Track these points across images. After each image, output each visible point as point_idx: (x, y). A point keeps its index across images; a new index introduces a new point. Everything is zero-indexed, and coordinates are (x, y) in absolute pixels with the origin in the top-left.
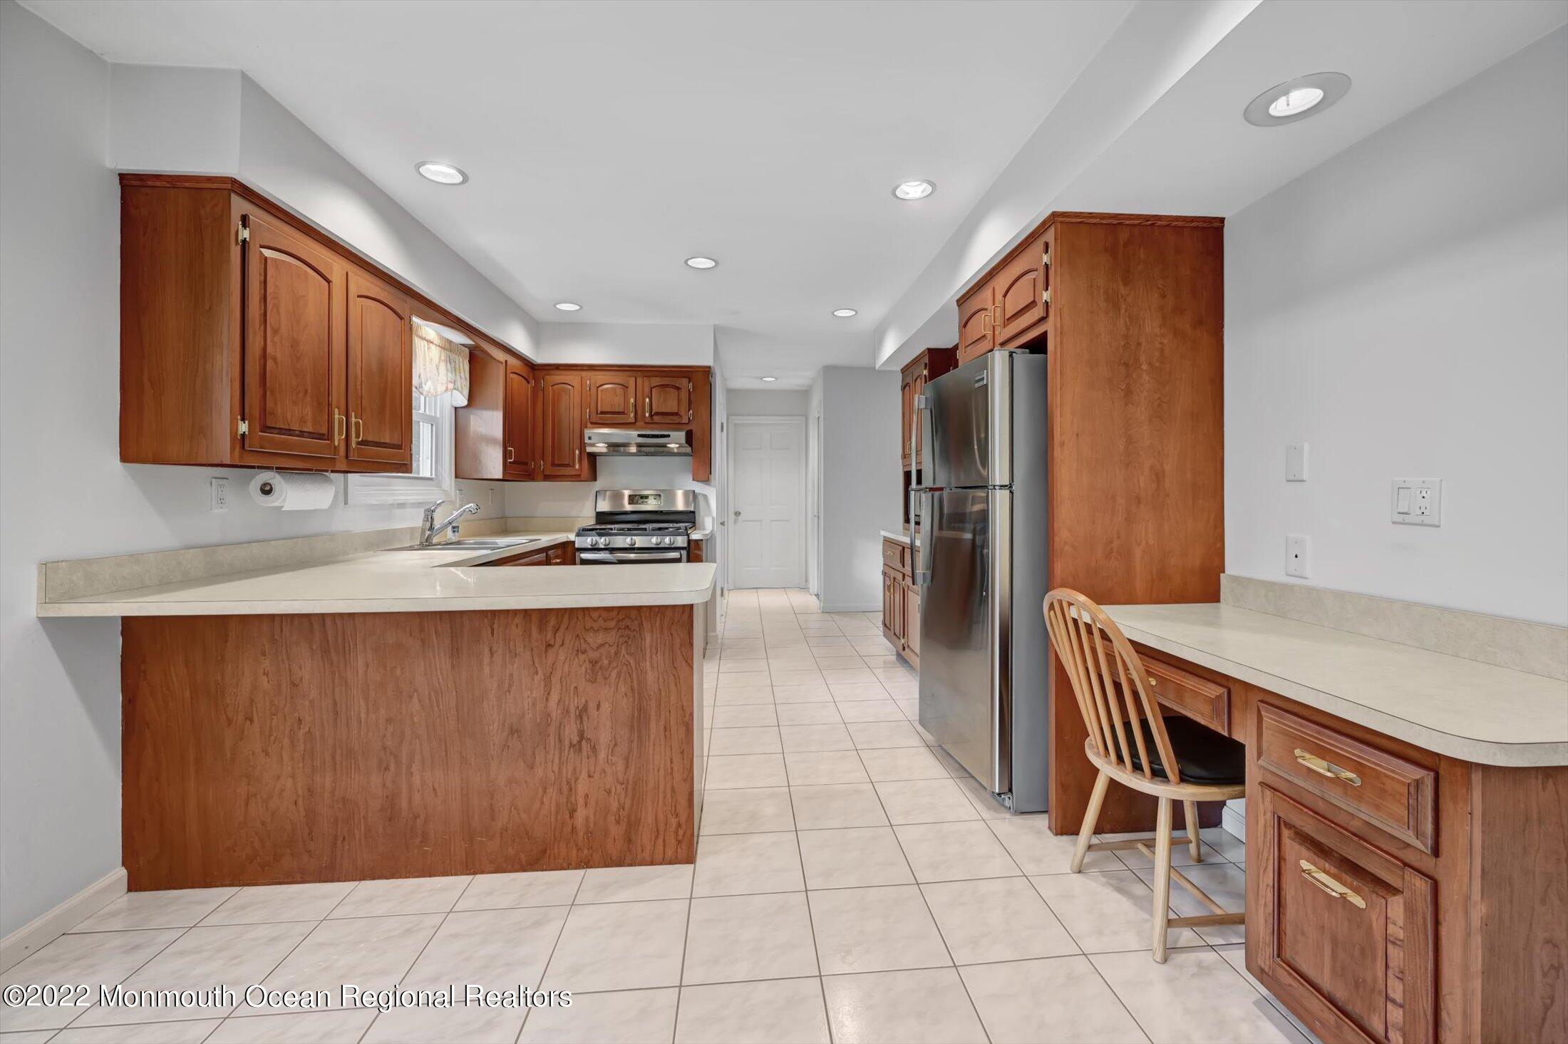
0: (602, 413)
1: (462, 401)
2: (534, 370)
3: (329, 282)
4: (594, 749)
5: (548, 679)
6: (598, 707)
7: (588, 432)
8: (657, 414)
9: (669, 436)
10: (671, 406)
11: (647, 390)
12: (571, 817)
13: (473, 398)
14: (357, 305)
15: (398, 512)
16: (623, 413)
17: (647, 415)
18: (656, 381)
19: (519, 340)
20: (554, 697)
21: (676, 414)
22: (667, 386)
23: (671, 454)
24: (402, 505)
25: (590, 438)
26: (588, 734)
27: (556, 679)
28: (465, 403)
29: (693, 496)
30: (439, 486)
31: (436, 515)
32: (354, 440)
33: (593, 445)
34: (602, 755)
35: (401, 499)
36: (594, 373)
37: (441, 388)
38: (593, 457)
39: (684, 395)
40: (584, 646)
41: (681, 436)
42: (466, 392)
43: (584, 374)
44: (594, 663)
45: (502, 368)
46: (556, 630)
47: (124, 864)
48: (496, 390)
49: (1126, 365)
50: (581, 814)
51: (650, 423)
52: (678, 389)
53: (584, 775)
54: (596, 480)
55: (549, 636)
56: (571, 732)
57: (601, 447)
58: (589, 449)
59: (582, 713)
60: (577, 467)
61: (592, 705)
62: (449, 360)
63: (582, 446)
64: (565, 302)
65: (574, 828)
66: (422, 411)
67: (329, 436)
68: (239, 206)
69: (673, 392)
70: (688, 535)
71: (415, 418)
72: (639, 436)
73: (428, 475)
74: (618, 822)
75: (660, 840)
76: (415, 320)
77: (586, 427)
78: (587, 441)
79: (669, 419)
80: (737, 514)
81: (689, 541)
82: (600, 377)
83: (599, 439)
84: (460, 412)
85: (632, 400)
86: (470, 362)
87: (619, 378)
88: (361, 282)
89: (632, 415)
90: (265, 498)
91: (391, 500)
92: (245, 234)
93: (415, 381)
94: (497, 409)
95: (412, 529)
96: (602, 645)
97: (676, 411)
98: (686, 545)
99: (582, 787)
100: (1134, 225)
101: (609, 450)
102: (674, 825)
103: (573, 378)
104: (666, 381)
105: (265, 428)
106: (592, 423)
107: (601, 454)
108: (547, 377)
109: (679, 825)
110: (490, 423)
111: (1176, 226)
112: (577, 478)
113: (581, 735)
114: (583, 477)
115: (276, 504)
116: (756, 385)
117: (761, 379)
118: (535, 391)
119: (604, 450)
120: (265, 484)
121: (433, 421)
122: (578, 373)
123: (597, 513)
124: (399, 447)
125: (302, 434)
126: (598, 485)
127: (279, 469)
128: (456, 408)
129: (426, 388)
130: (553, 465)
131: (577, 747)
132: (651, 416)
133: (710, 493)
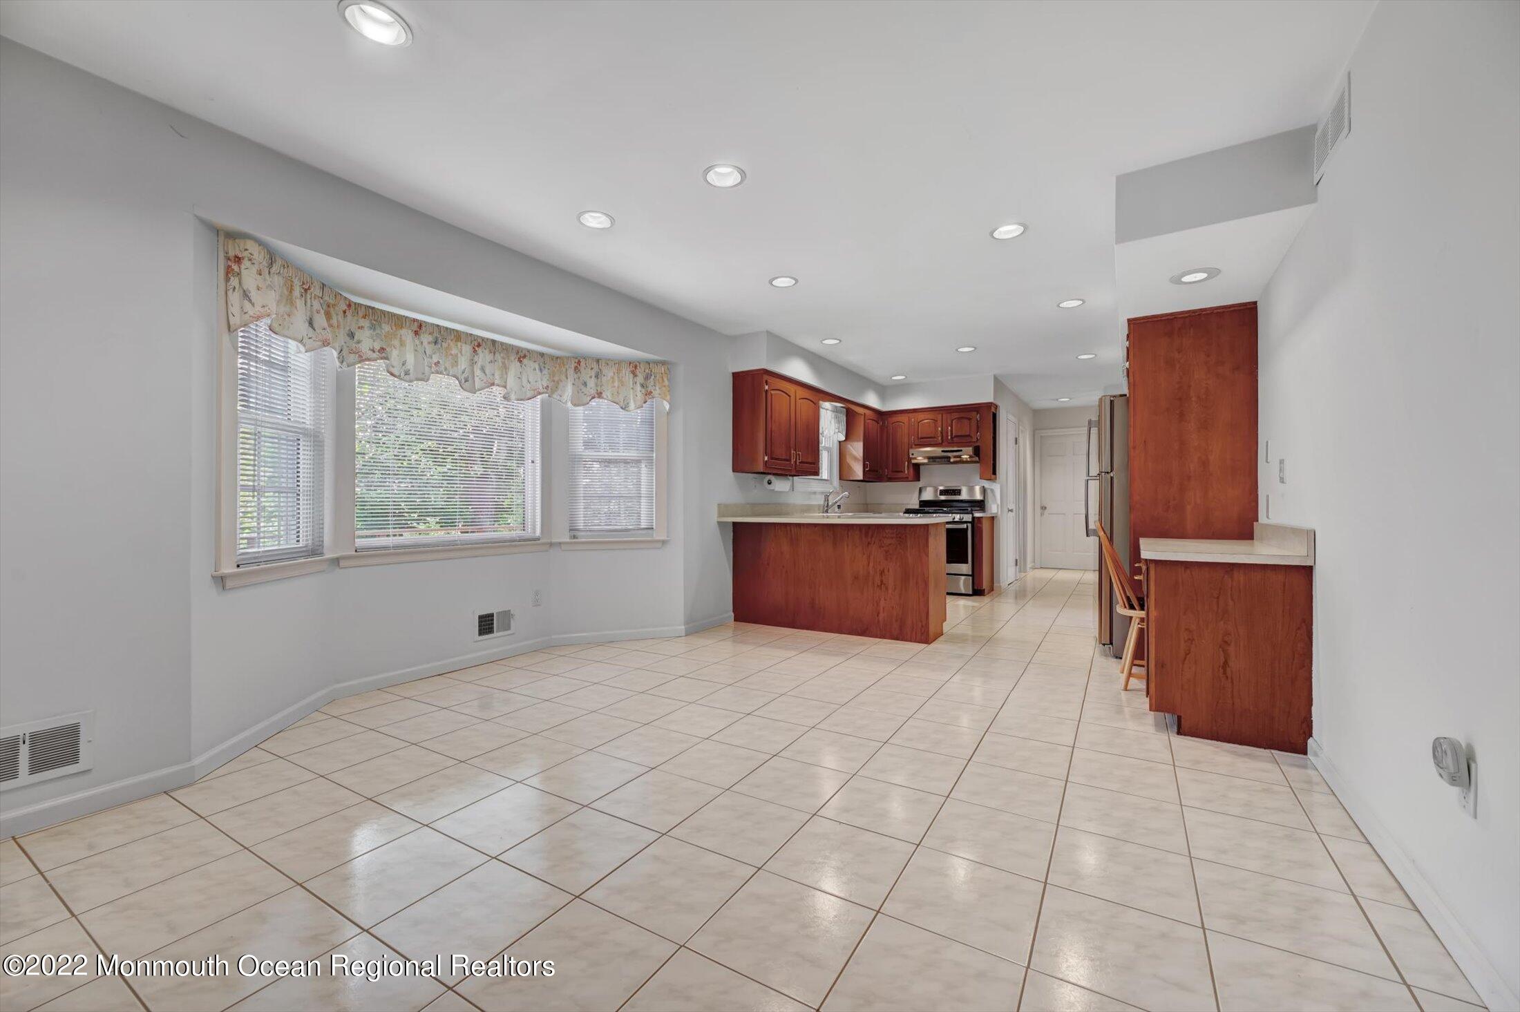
0: (922, 438)
1: (843, 438)
2: (881, 415)
3: (789, 396)
4: (887, 589)
5: (869, 557)
6: (888, 571)
7: (911, 451)
8: (956, 436)
9: (961, 451)
10: (965, 431)
11: (949, 422)
12: (878, 616)
13: (849, 435)
14: (799, 402)
15: (813, 496)
16: (934, 438)
17: (949, 437)
18: (956, 415)
19: (872, 400)
20: (871, 565)
21: (969, 436)
22: (962, 418)
23: (962, 462)
24: (815, 493)
25: (913, 454)
26: (884, 582)
27: (872, 557)
28: (844, 439)
29: (984, 490)
30: (831, 484)
31: (830, 498)
32: (798, 461)
33: (915, 458)
34: (890, 591)
35: (815, 489)
36: (916, 414)
37: (832, 433)
38: (917, 467)
39: (974, 423)
40: (883, 545)
41: (970, 450)
42: (844, 433)
43: (910, 415)
44: (887, 552)
45: (863, 417)
46: (872, 536)
47: (733, 611)
48: (860, 430)
49: (1180, 399)
50: (882, 615)
51: (951, 443)
52: (970, 419)
53: (882, 599)
54: (919, 480)
55: (869, 540)
56: (878, 581)
57: (920, 460)
58: (914, 461)
59: (882, 573)
60: (906, 472)
61: (886, 571)
62: (836, 417)
63: (909, 460)
64: (896, 376)
65: (878, 621)
66: (823, 445)
67: (790, 460)
68: (766, 377)
69: (966, 422)
70: (973, 514)
71: (820, 448)
72: (943, 451)
73: (826, 478)
74: (896, 621)
75: (914, 633)
76: (821, 402)
77: (912, 448)
78: (911, 456)
79: (962, 440)
80: (1044, 508)
81: (973, 518)
82: (921, 416)
83: (920, 456)
84: (842, 443)
85: (940, 429)
86: (847, 416)
87: (930, 415)
88: (801, 392)
89: (940, 438)
90: (769, 486)
91: (810, 489)
92: (767, 387)
93: (821, 431)
94: (860, 441)
95: (819, 506)
96: (890, 544)
97: (968, 434)
98: (970, 520)
99: (882, 603)
100: (1186, 317)
101: (929, 461)
102: (920, 626)
103: (904, 418)
104: (962, 415)
105: (772, 458)
106: (916, 445)
107: (923, 464)
108: (890, 419)
109: (922, 626)
110: (857, 449)
111: (1218, 313)
112: (906, 479)
113: (882, 581)
114: (910, 479)
115: (772, 488)
116: (1054, 404)
117: (1057, 400)
118: (882, 428)
119: (926, 461)
120: (769, 480)
121: (828, 450)
122: (907, 415)
123: (921, 502)
124: (814, 464)
125: (781, 460)
126: (920, 484)
127: (774, 474)
128: (840, 442)
129: (825, 433)
130: (893, 472)
131: (880, 587)
132: (952, 438)
133: (995, 487)
